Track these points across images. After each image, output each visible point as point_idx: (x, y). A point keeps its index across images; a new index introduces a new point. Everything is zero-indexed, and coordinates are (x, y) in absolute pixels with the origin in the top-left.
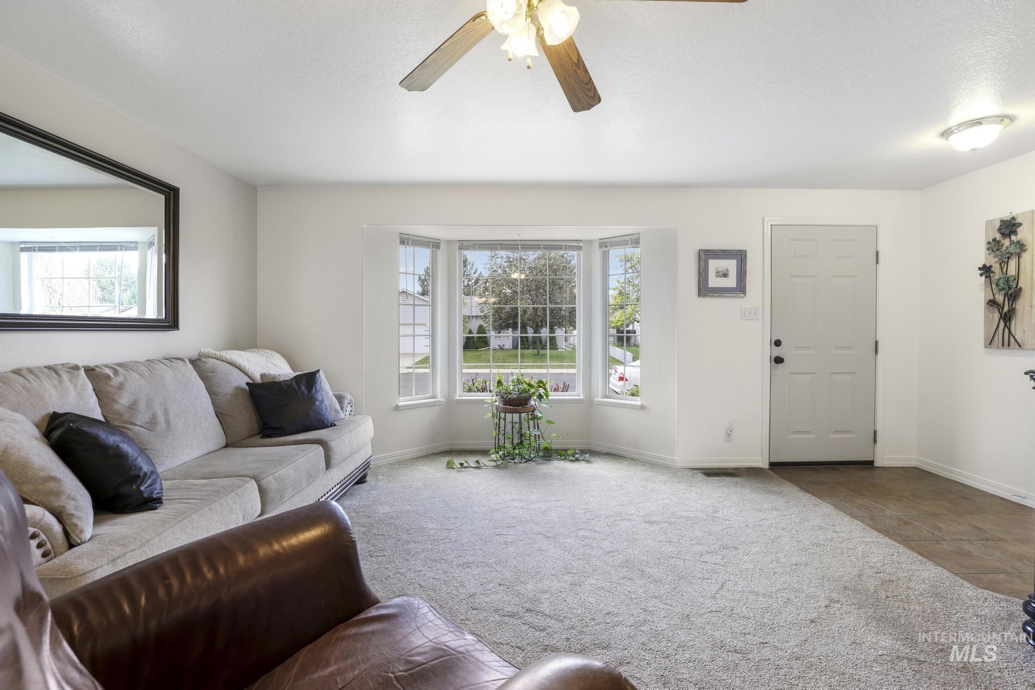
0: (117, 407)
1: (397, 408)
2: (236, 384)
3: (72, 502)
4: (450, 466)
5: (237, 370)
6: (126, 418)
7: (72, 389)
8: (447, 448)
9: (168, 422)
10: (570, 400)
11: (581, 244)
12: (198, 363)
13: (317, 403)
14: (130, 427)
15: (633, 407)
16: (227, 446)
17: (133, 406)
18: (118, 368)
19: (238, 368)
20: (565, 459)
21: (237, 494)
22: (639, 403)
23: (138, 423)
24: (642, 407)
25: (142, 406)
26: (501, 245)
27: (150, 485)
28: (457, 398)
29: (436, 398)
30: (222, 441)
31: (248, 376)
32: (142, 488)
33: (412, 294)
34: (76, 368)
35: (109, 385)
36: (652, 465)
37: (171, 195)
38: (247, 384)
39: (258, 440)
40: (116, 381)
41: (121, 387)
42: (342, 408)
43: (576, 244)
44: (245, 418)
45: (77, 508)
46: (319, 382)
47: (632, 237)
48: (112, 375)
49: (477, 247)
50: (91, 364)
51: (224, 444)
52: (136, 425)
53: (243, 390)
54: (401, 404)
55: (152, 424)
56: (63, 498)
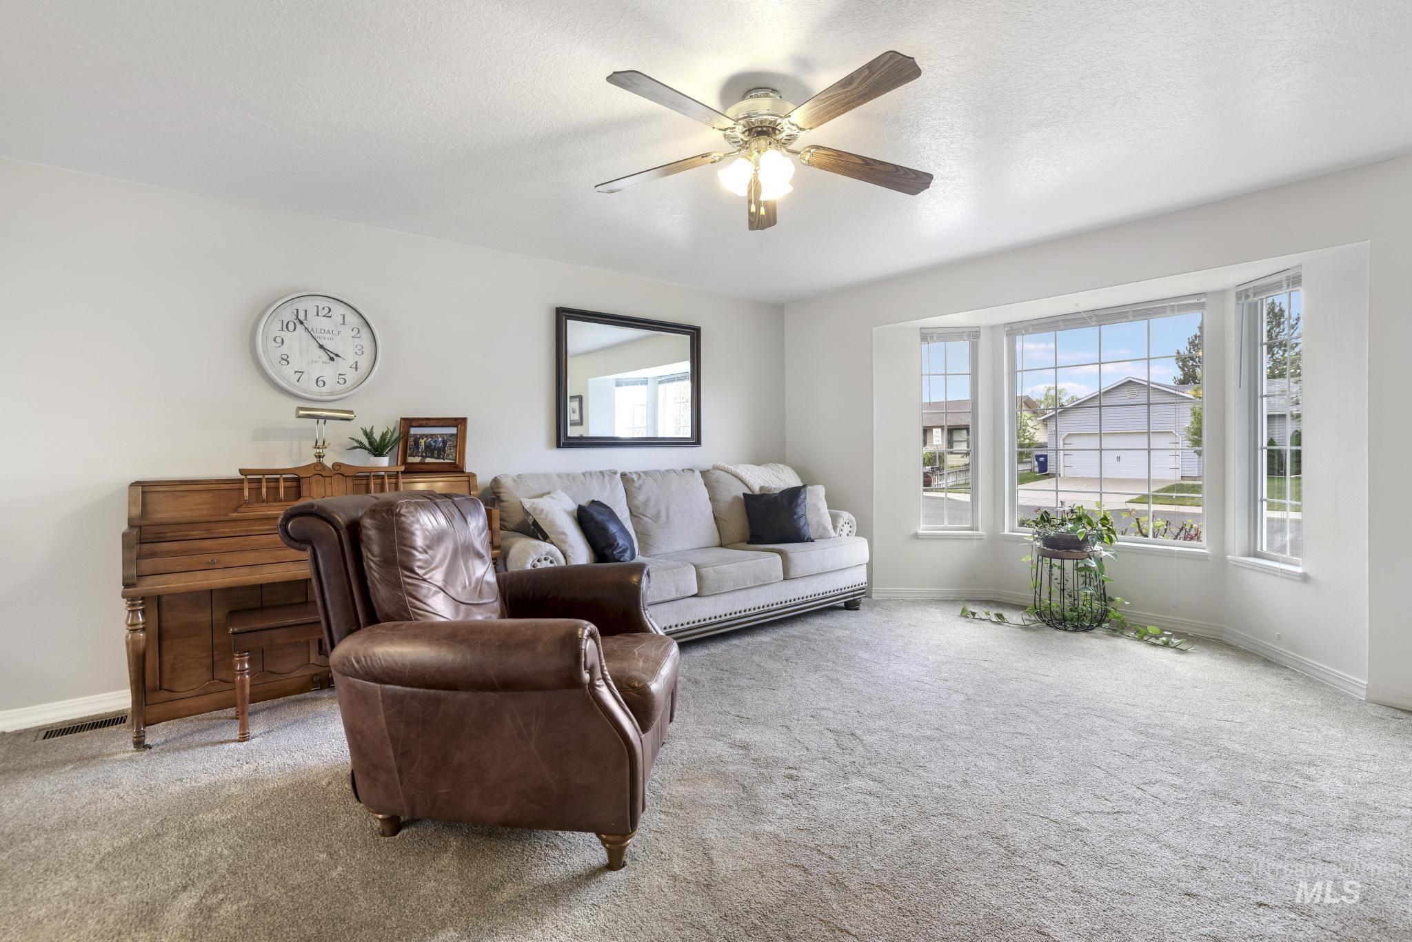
0: (636, 502)
1: (916, 536)
2: (735, 494)
3: (571, 549)
4: (964, 614)
5: (739, 482)
6: (640, 510)
7: (608, 486)
8: (991, 597)
9: (668, 518)
10: (1179, 552)
11: (1203, 300)
12: (708, 474)
13: (795, 517)
14: (642, 517)
15: (1289, 575)
16: (721, 546)
17: (646, 503)
18: (642, 474)
19: (740, 480)
20: (1141, 639)
21: (673, 572)
22: (1299, 570)
23: (648, 516)
24: (1305, 578)
25: (652, 503)
26: (1064, 321)
27: (620, 552)
28: (1006, 532)
29: (977, 530)
30: (717, 540)
31: (748, 486)
32: (615, 553)
33: (1146, 384)
34: (615, 473)
35: (633, 486)
36: (1310, 680)
37: (695, 334)
38: (744, 494)
39: (744, 545)
40: (637, 484)
41: (640, 488)
42: (835, 528)
43: (1195, 301)
44: (738, 523)
45: (573, 553)
46: (802, 497)
47: (1290, 273)
48: (636, 479)
49: (1031, 330)
50: (627, 470)
51: (717, 544)
52: (646, 517)
53: (740, 498)
54: (920, 532)
55: (656, 518)
56: (567, 545)
